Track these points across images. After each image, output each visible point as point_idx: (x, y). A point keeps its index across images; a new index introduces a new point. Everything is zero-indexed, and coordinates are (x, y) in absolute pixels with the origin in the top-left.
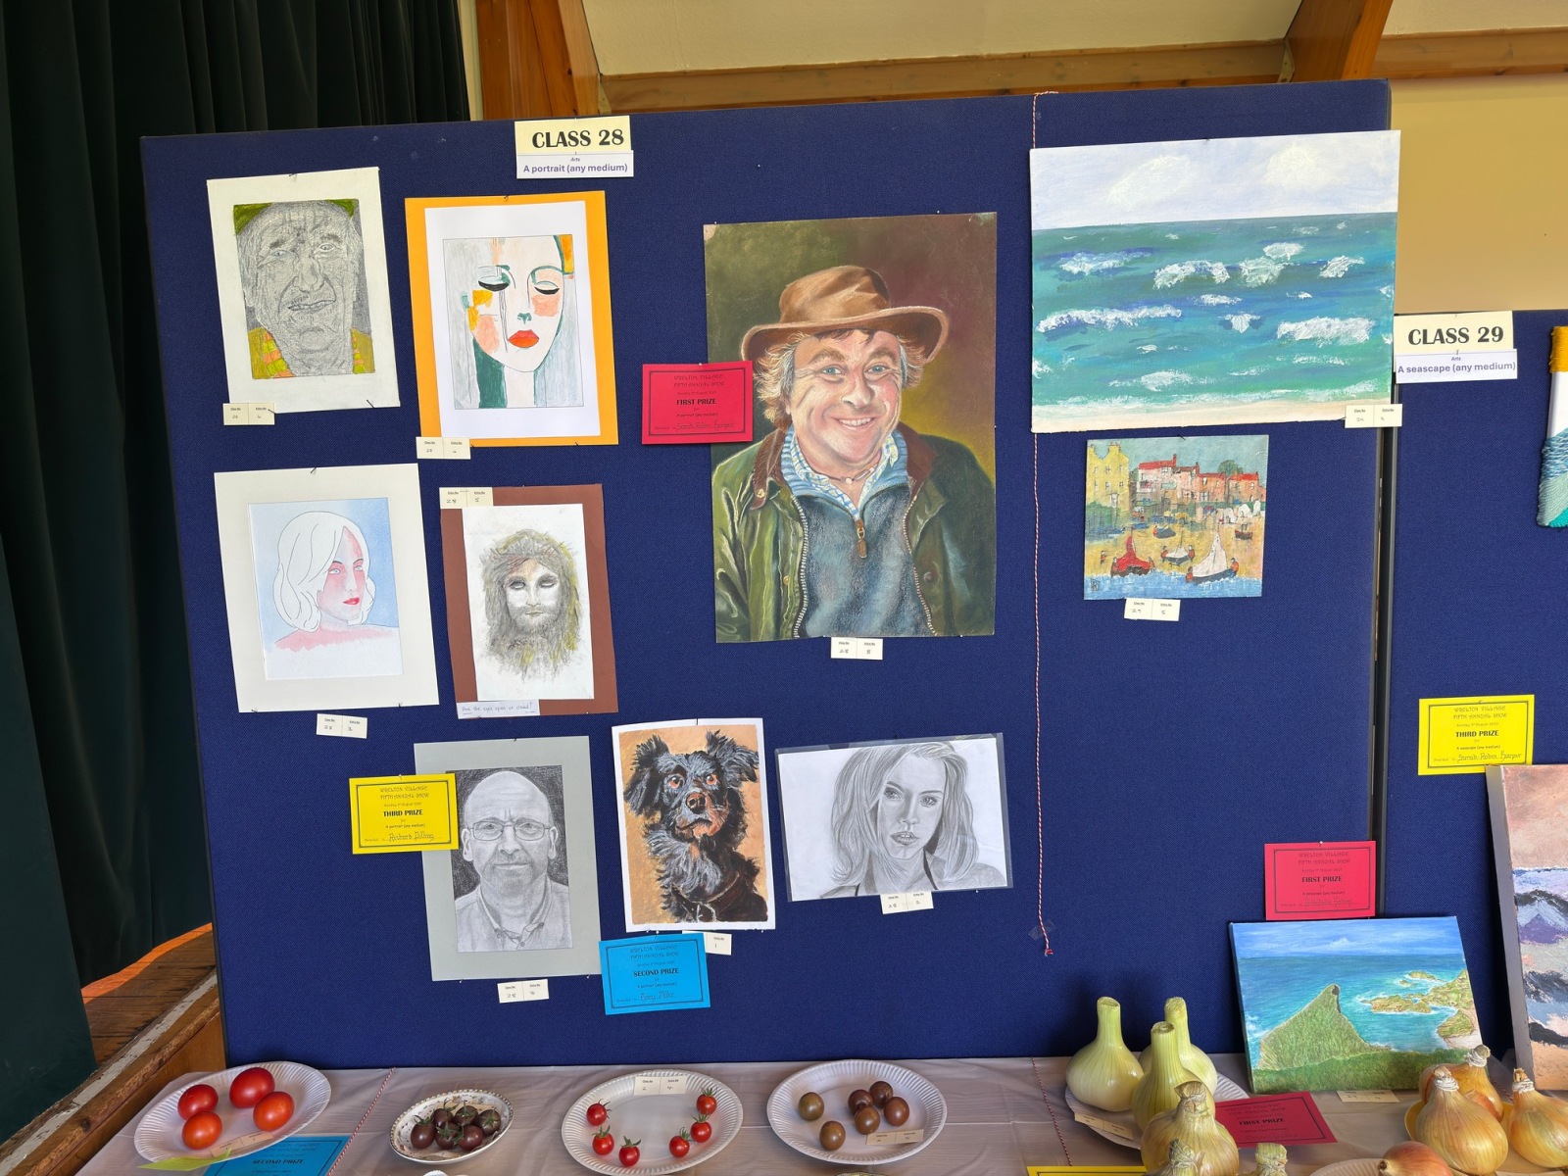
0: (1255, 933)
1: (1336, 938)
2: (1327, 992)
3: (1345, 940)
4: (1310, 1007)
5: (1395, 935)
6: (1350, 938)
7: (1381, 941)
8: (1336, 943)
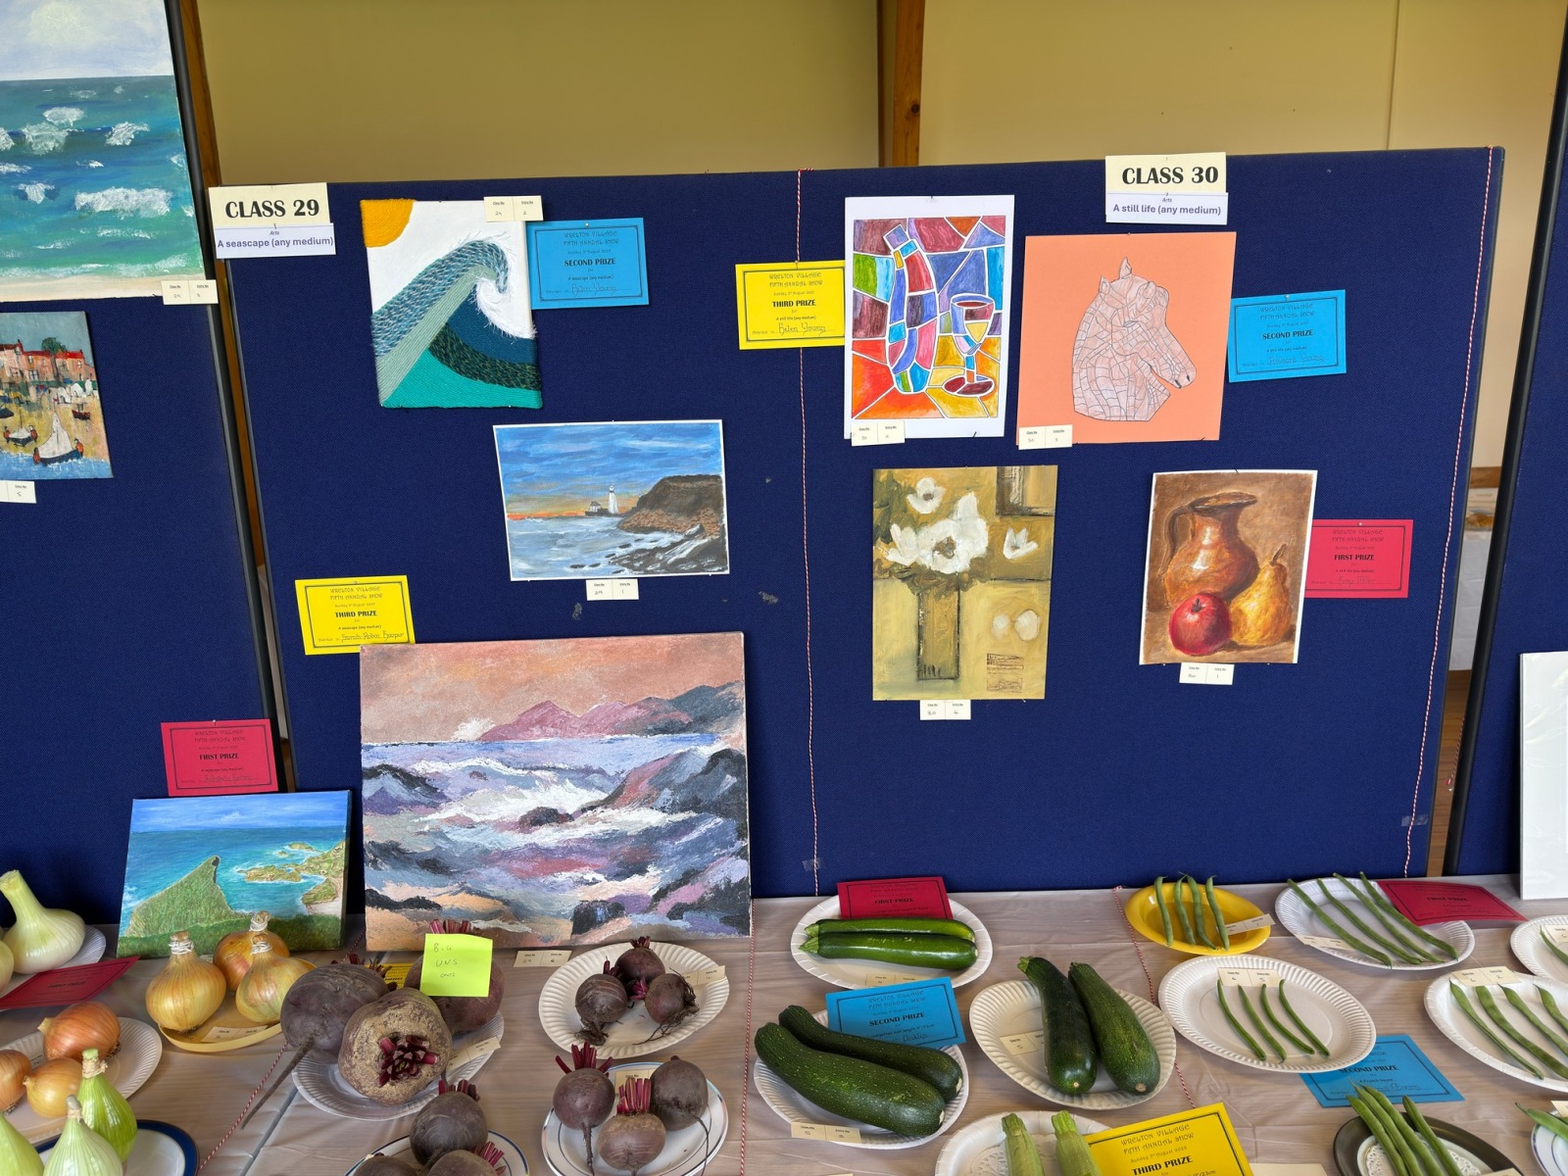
0: (153, 809)
1: (227, 812)
2: (207, 863)
3: (237, 814)
4: (188, 877)
5: (286, 808)
6: (242, 812)
7: (270, 814)
8: (228, 817)
